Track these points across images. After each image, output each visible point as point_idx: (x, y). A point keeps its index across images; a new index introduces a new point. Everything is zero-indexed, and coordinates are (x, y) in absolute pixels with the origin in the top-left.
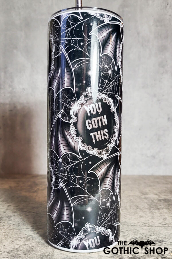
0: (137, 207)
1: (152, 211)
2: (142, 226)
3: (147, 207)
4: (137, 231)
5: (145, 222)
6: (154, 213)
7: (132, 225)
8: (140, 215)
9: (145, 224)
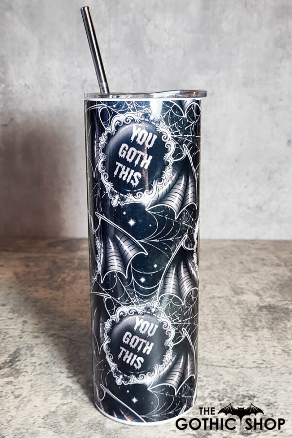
1: (246, 335)
2: (228, 367)
4: (219, 377)
5: (233, 359)
6: (249, 339)
7: (214, 364)
8: (227, 343)
9: (232, 362)
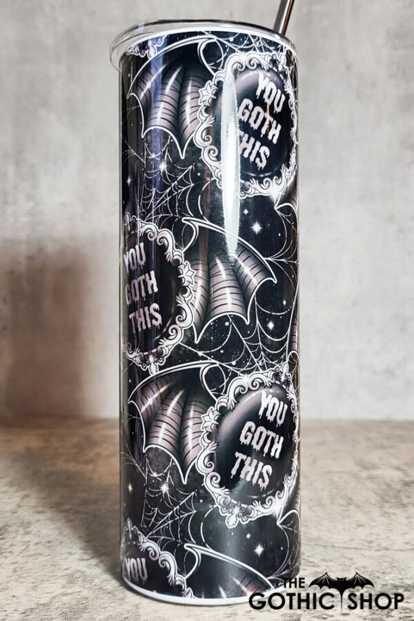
0: (350, 502)
1: (387, 511)
2: (361, 549)
3: (373, 502)
4: (348, 562)
5: (369, 539)
7: (337, 545)
8: (358, 521)
9: (368, 542)
